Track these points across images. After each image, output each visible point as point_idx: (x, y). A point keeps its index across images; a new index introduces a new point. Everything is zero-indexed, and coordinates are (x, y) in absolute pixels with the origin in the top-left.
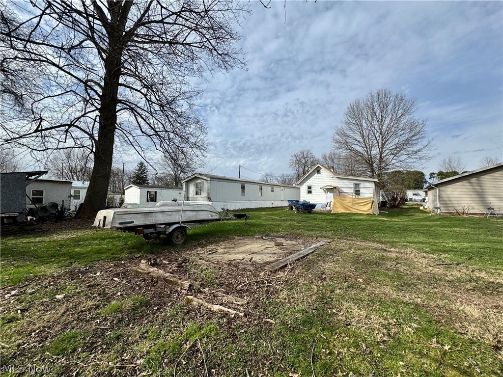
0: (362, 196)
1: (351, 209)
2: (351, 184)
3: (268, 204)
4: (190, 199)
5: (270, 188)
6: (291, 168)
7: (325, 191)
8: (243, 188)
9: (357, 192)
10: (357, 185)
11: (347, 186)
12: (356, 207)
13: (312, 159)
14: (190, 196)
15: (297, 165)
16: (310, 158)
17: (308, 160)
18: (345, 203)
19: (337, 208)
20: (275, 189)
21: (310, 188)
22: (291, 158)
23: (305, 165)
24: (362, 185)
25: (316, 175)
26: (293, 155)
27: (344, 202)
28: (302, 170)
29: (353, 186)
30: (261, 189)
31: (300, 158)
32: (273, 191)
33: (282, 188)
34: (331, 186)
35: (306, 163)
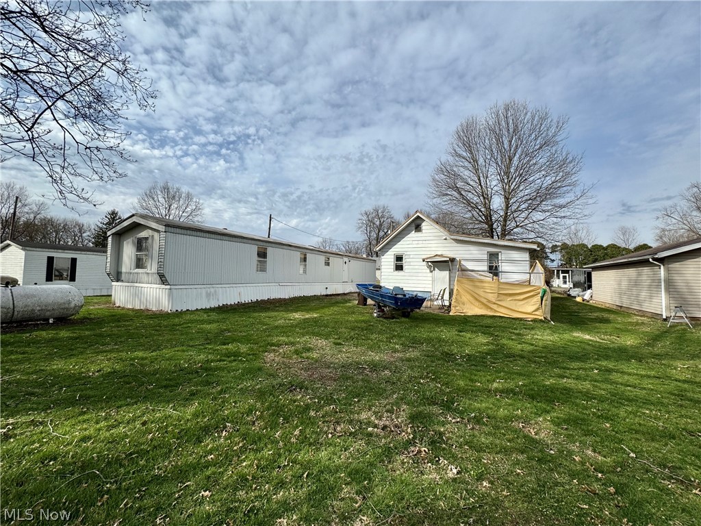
0: (503, 278)
1: (494, 307)
2: (482, 253)
3: (318, 290)
4: (123, 277)
5: (322, 259)
6: (359, 232)
7: (429, 267)
8: (262, 254)
9: (494, 270)
10: (493, 257)
11: (473, 257)
12: (508, 302)
13: (389, 220)
14: (124, 270)
15: (368, 228)
16: (387, 219)
17: (384, 221)
18: (482, 294)
19: (464, 304)
20: (333, 260)
21: (399, 258)
22: (360, 217)
23: (380, 228)
24: (504, 255)
25: (413, 235)
26: (363, 212)
27: (480, 292)
28: (375, 236)
29: (485, 257)
30: (305, 259)
31: (373, 218)
32: (327, 264)
33: (346, 259)
34: (441, 256)
35: (381, 225)
